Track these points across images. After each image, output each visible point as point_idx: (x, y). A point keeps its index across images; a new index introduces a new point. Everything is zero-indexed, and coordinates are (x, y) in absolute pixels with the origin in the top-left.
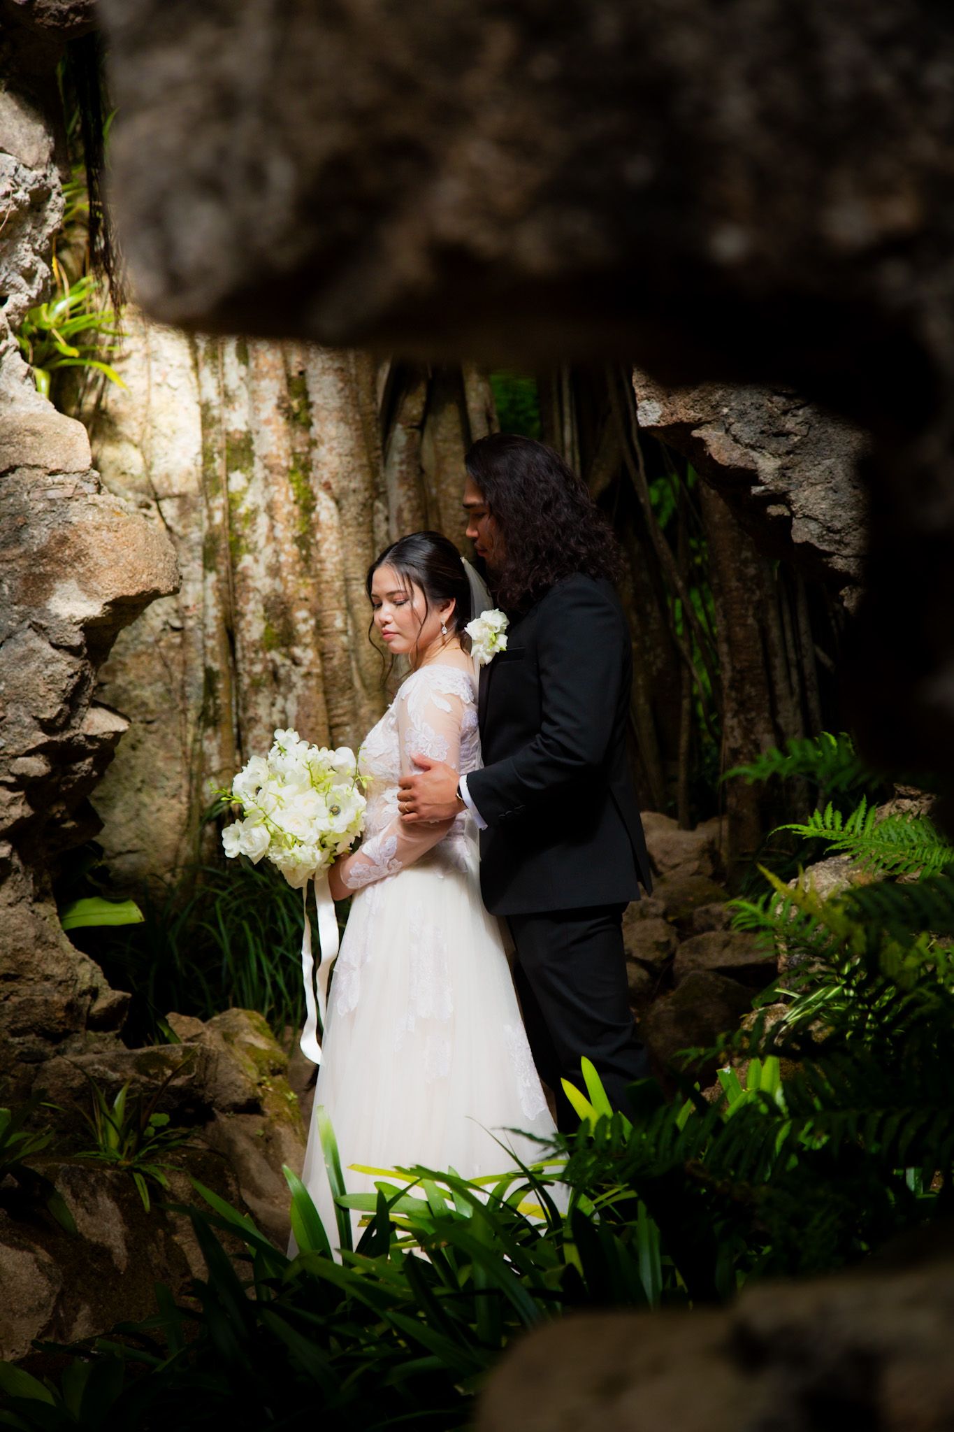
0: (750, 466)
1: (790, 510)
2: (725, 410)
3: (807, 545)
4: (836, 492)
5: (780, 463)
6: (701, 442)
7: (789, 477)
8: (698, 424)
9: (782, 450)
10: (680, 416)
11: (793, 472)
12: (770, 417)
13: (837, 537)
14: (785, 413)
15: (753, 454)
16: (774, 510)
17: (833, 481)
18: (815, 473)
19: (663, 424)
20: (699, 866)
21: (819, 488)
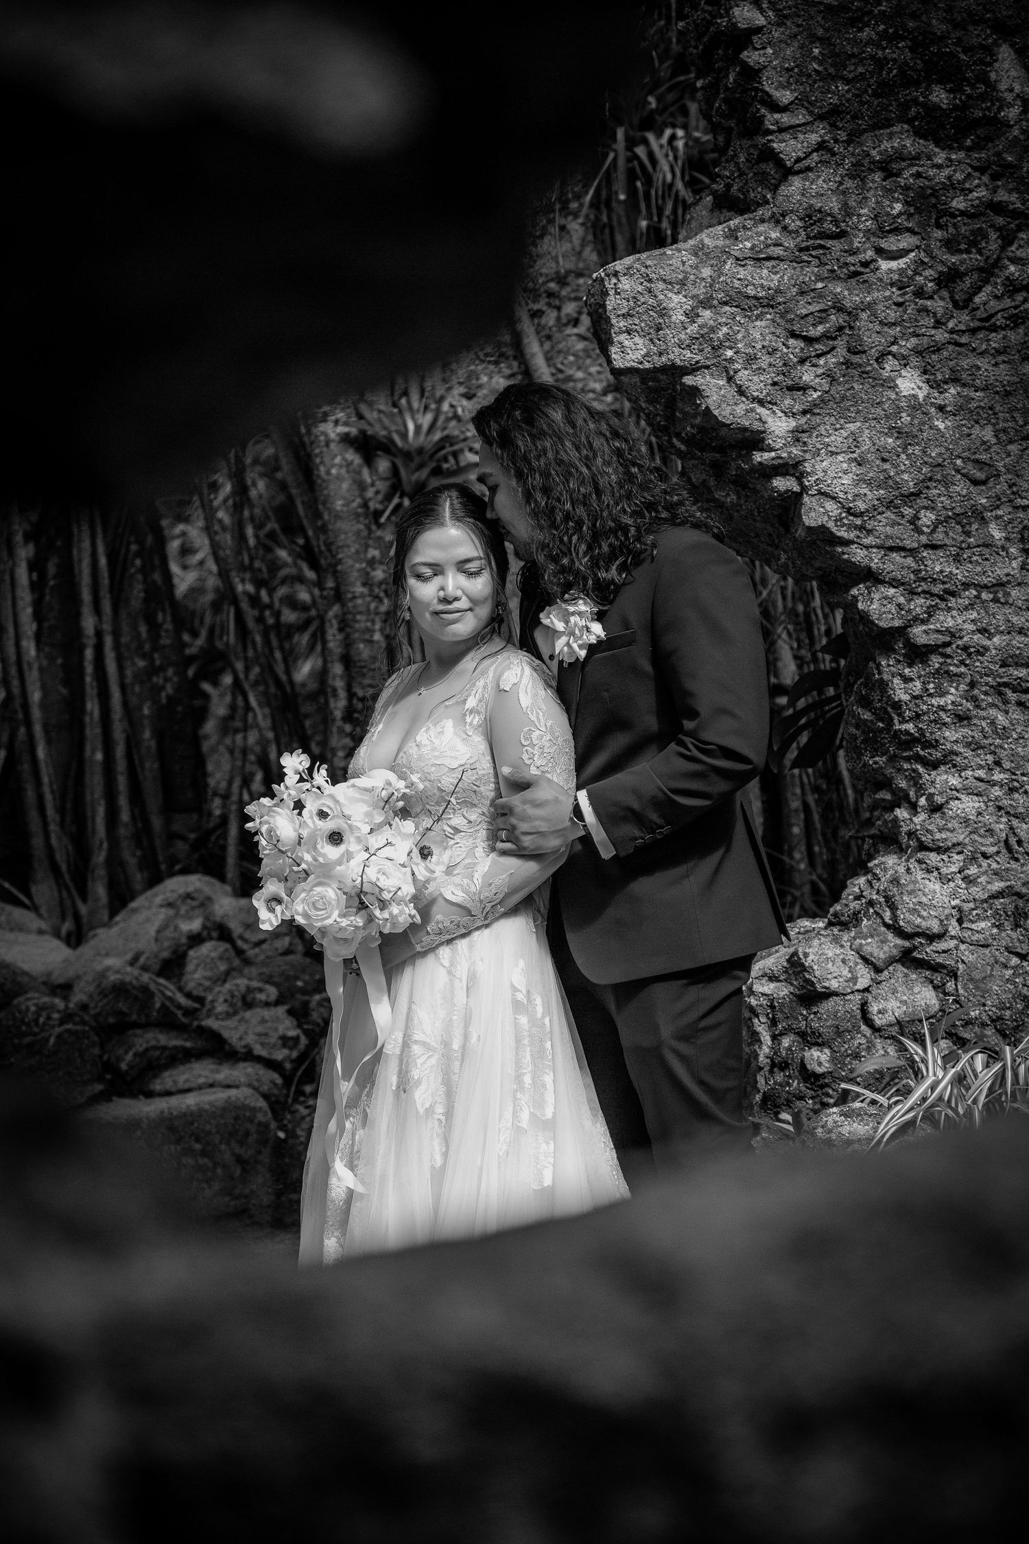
0: (757, 426)
1: (801, 484)
2: (729, 353)
3: (823, 529)
4: (860, 465)
5: (794, 424)
6: (695, 391)
7: (805, 443)
8: (694, 369)
9: (798, 408)
10: (671, 356)
11: (810, 437)
12: (785, 365)
13: (859, 522)
14: (802, 361)
15: (760, 410)
16: (782, 484)
17: (858, 451)
18: (837, 439)
19: (647, 365)
20: (291, 944)
21: (840, 458)
